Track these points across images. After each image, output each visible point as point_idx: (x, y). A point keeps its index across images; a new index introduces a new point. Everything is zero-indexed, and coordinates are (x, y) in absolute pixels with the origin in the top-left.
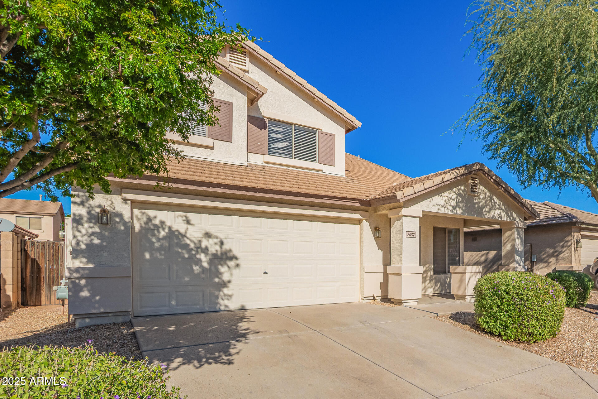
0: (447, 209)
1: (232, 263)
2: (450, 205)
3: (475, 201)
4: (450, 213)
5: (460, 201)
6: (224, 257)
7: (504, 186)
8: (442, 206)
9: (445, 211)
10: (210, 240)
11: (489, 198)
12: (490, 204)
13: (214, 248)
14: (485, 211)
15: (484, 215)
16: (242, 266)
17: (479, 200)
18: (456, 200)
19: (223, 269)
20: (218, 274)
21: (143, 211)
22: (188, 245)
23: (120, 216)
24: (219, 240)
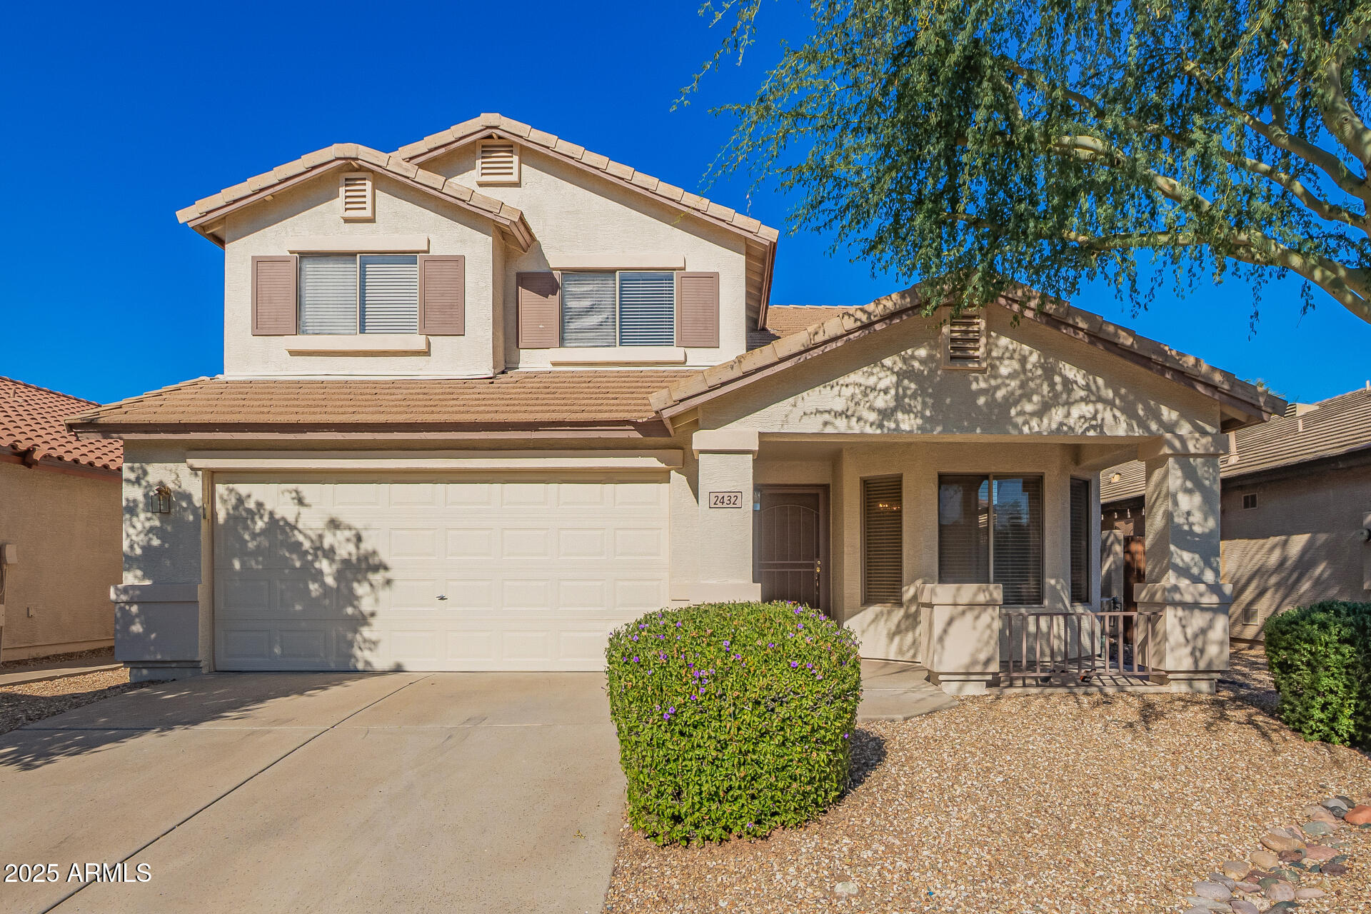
0: (859, 419)
1: (377, 578)
2: (872, 409)
3: (974, 386)
4: (868, 430)
5: (909, 392)
6: (364, 566)
7: (1082, 325)
8: (838, 414)
9: (850, 427)
10: (338, 532)
11: (1039, 372)
12: (1045, 388)
13: (346, 550)
14: (1022, 413)
15: (1016, 426)
16: (396, 584)
17: (993, 382)
18: (893, 392)
19: (361, 589)
20: (352, 598)
21: (231, 485)
22: (301, 544)
23: (188, 497)
24: (353, 532)
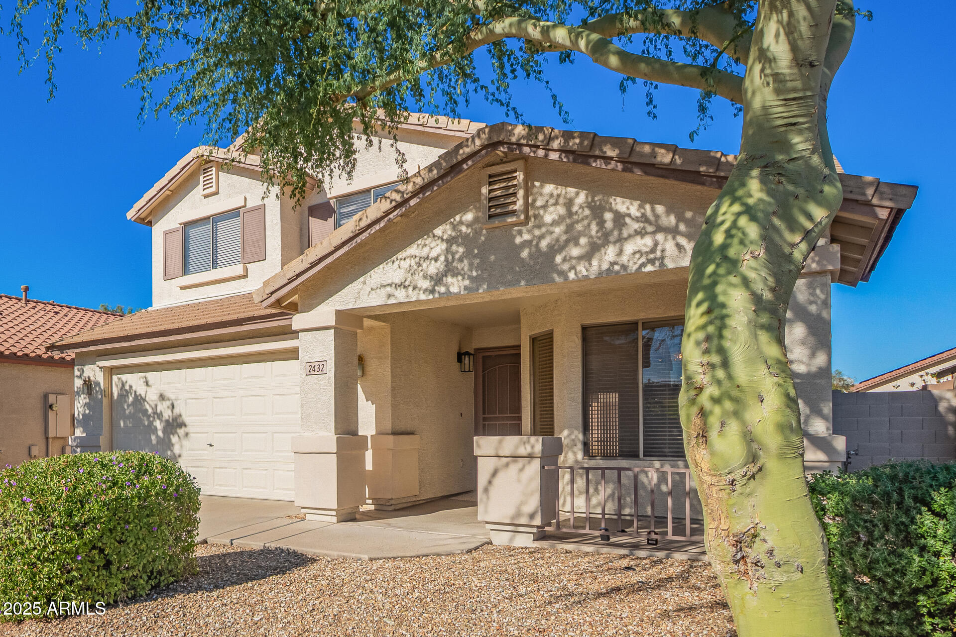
0: (415, 288)
1: (181, 432)
2: (425, 277)
3: (518, 240)
4: (423, 297)
5: (457, 256)
6: (175, 424)
8: (397, 286)
9: (408, 296)
10: (164, 402)
11: (587, 212)
13: (167, 414)
14: (567, 259)
15: (562, 273)
16: (191, 435)
17: (537, 232)
18: (442, 258)
19: (174, 439)
20: (170, 445)
21: (119, 376)
22: (147, 410)
23: (98, 384)
24: (171, 402)
